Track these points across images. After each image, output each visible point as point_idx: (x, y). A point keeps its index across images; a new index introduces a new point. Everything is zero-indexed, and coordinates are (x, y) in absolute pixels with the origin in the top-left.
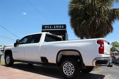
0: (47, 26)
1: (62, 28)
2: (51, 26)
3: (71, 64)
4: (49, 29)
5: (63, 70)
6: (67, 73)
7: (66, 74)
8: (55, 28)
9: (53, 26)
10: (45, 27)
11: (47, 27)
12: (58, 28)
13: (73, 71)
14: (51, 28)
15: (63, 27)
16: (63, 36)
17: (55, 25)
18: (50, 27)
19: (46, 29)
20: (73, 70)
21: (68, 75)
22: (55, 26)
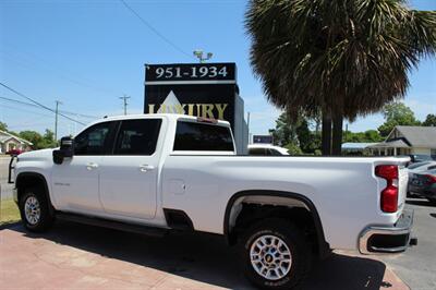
0: (165, 67)
1: (220, 77)
2: (178, 70)
3: (281, 242)
4: (174, 79)
5: (252, 262)
6: (266, 270)
7: (260, 273)
8: (194, 75)
9: (186, 68)
10: (157, 71)
11: (165, 74)
12: (206, 78)
13: (285, 265)
14: (178, 75)
15: (225, 74)
16: (225, 105)
17: (194, 65)
18: (175, 73)
19: (163, 79)
20: (286, 261)
21: (267, 276)
22: (194, 69)
